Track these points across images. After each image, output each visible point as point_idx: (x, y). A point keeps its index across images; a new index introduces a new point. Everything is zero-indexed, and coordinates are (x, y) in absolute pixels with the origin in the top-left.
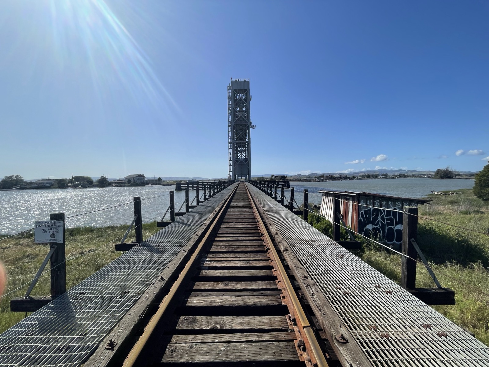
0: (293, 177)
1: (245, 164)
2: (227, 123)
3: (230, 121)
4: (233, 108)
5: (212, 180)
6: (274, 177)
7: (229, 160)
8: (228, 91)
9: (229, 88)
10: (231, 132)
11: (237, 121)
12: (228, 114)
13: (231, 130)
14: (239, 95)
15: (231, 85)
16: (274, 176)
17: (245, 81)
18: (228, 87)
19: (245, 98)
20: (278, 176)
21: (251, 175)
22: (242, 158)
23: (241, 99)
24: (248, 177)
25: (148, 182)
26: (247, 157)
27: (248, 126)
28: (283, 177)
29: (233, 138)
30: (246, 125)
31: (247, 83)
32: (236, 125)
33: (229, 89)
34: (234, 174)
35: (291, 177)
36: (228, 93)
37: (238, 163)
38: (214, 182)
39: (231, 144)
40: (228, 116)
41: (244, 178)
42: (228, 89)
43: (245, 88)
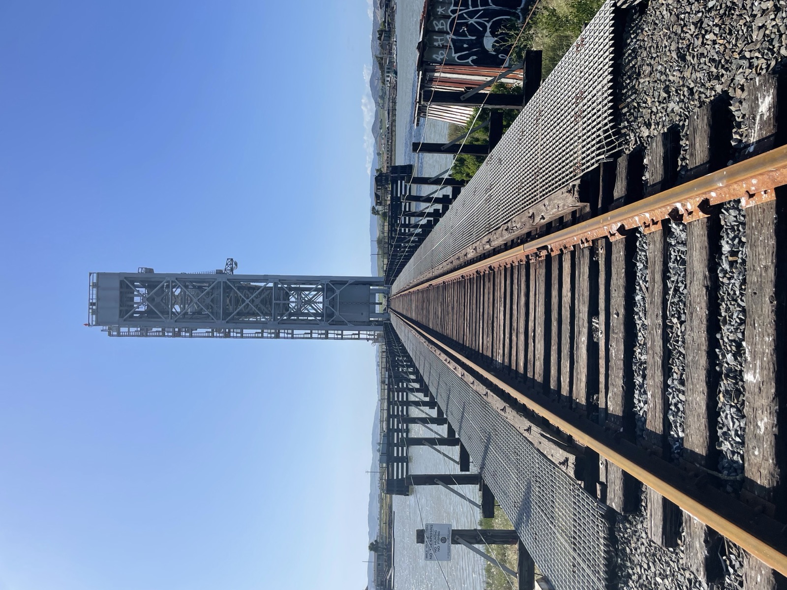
0: (380, 148)
1: (338, 292)
2: (219, 342)
3: (212, 332)
4: (176, 321)
5: (383, 390)
6: (379, 208)
7: (327, 338)
8: (122, 336)
9: (115, 333)
10: (245, 331)
11: (212, 313)
12: (191, 336)
13: (239, 331)
14: (136, 303)
15: (105, 328)
16: (376, 208)
17: (95, 285)
18: (110, 335)
19: (144, 286)
20: (377, 196)
21: (371, 276)
22: (321, 299)
23: (148, 299)
24: (377, 285)
25: (382, 582)
26: (320, 286)
27: (228, 280)
28: (380, 180)
29: (263, 326)
30: (227, 288)
31: (101, 281)
32: (226, 314)
33: (119, 332)
34: (367, 324)
35: (379, 154)
36: (129, 336)
37: (337, 313)
38: (389, 385)
39: (279, 333)
40: (198, 337)
41: (379, 297)
42: (119, 335)
43: (118, 285)
